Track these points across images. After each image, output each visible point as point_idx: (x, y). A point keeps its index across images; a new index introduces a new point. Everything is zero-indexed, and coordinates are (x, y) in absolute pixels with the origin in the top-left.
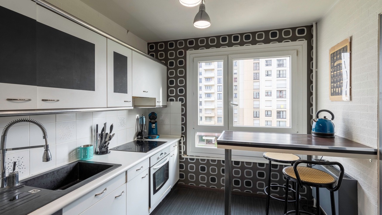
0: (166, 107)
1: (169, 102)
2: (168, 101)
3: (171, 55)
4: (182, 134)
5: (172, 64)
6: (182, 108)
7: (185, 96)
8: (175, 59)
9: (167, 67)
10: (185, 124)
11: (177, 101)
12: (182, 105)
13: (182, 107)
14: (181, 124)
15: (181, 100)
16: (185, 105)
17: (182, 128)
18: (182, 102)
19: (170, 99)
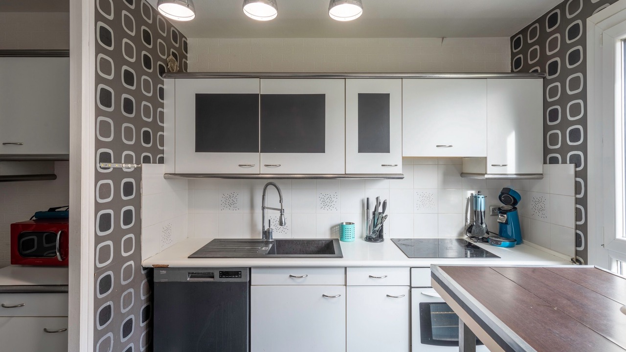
0: (542, 178)
1: (548, 166)
2: (545, 163)
3: (553, 46)
4: (577, 253)
5: (553, 68)
6: (576, 182)
7: (584, 148)
8: (561, 54)
9: (544, 78)
10: (584, 228)
11: (564, 162)
12: (577, 174)
13: (578, 179)
14: (574, 227)
15: (576, 161)
16: (582, 174)
17: (578, 237)
18: (577, 165)
19: (551, 158)
